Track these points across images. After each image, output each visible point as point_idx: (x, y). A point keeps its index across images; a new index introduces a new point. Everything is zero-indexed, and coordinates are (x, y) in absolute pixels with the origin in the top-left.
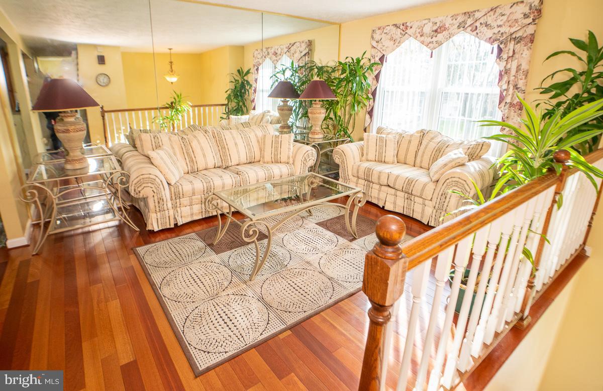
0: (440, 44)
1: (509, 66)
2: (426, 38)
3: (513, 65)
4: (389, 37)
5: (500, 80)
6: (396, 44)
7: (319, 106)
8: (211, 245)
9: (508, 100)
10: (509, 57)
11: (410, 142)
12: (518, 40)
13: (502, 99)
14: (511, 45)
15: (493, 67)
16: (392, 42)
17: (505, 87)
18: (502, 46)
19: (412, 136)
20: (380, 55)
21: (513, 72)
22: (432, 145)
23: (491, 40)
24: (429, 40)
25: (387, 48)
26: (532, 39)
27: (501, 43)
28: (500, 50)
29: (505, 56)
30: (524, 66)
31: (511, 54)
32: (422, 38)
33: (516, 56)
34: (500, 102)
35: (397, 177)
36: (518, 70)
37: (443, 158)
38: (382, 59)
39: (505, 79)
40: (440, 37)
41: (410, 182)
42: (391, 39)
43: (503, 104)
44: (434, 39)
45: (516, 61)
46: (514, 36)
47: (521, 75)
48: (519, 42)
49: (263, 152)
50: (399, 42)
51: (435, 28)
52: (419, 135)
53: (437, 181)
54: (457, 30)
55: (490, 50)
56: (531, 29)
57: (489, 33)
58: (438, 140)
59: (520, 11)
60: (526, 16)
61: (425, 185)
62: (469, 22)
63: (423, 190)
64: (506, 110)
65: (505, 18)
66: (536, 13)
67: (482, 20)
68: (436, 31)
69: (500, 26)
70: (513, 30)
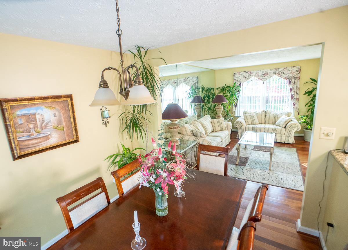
0: (266, 79)
1: (293, 87)
2: (260, 77)
3: (295, 86)
4: (243, 76)
5: (291, 91)
6: (247, 79)
7: (221, 105)
8: (236, 165)
9: (295, 97)
10: (293, 84)
11: (261, 115)
12: (296, 79)
13: (292, 97)
14: (293, 80)
15: (289, 87)
16: (244, 78)
17: (293, 93)
18: (290, 80)
19: (261, 113)
20: (239, 83)
21: (295, 89)
22: (272, 116)
23: (286, 78)
24: (262, 78)
25: (242, 80)
26: (299, 78)
27: (290, 79)
28: (290, 82)
29: (292, 83)
30: (298, 87)
31: (294, 83)
32: (259, 77)
33: (296, 83)
34: (292, 99)
35: (269, 128)
36: (297, 88)
38: (240, 85)
39: (293, 91)
40: (266, 77)
42: (244, 77)
43: (293, 99)
44: (264, 77)
45: (296, 85)
46: (294, 77)
47: (298, 89)
49: (214, 127)
50: (248, 78)
51: (263, 73)
52: (264, 112)
53: (285, 127)
54: (273, 75)
55: (286, 82)
56: (299, 75)
57: (285, 76)
58: (273, 113)
59: (295, 69)
60: (297, 71)
61: (281, 129)
62: (277, 72)
63: (281, 131)
64: (295, 101)
65: (290, 71)
66: (299, 70)
67: (282, 72)
68: (264, 75)
69: (288, 74)
70: (293, 75)
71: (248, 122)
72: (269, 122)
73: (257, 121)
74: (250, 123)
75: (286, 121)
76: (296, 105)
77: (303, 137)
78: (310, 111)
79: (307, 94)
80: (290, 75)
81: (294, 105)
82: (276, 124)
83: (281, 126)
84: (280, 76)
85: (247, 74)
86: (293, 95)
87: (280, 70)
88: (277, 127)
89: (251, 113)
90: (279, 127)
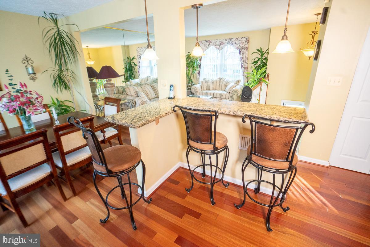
0: (222, 48)
1: (243, 56)
3: (244, 56)
5: (241, 61)
9: (244, 66)
11: (216, 82)
12: (245, 48)
13: (242, 66)
14: (243, 50)
15: (239, 56)
17: (242, 62)
18: (240, 50)
19: (217, 80)
21: (244, 58)
22: (224, 82)
23: (237, 48)
24: (218, 47)
25: (203, 49)
26: (248, 48)
28: (240, 52)
29: (241, 53)
30: (247, 56)
31: (243, 53)
32: (216, 46)
33: (245, 53)
35: (217, 93)
37: (228, 86)
39: (242, 60)
40: (222, 46)
41: (221, 94)
42: (205, 46)
43: (242, 68)
44: (220, 47)
46: (243, 47)
47: (246, 59)
48: (245, 49)
50: (208, 47)
51: (220, 43)
52: (219, 79)
53: (229, 93)
54: (227, 44)
55: (237, 51)
56: (247, 46)
57: (237, 46)
58: (225, 80)
59: (244, 40)
60: (246, 42)
61: (226, 95)
62: (231, 42)
63: (226, 96)
65: (240, 42)
66: (248, 41)
67: (234, 42)
68: (220, 44)
69: (239, 44)
70: (243, 45)
71: (203, 88)
72: (221, 88)
73: (211, 87)
74: (205, 89)
75: (231, 87)
76: (245, 74)
79: (255, 63)
80: (240, 45)
81: (243, 73)
82: (225, 90)
84: (232, 45)
85: (207, 43)
86: (243, 64)
87: (233, 40)
88: (223, 92)
90: (225, 93)
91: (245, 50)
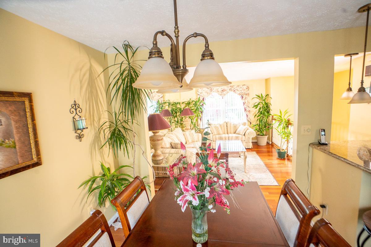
0: (225, 95)
3: (246, 101)
4: (205, 91)
5: (244, 105)
7: (188, 118)
9: (247, 110)
12: (246, 94)
13: (245, 110)
14: (245, 96)
15: (241, 101)
16: (207, 94)
17: (246, 106)
18: (243, 96)
19: (223, 124)
21: (247, 102)
23: (240, 94)
24: (221, 93)
25: (205, 95)
26: (248, 94)
28: (242, 97)
29: (244, 98)
32: (218, 93)
33: (247, 98)
35: (232, 137)
36: (248, 102)
38: (203, 99)
40: (224, 93)
49: (186, 139)
50: (210, 94)
51: (222, 90)
52: (226, 123)
53: (244, 135)
54: (229, 91)
55: (239, 97)
56: (248, 92)
57: (239, 92)
58: (233, 123)
59: (245, 87)
60: (247, 89)
61: (242, 137)
62: (233, 89)
64: (248, 113)
65: (242, 89)
66: (248, 88)
67: (236, 89)
68: (223, 91)
69: (241, 91)
70: (244, 92)
71: (214, 133)
72: (230, 131)
73: (221, 132)
74: (216, 133)
75: (245, 130)
76: (249, 117)
77: (257, 142)
78: (258, 120)
79: (255, 107)
80: (242, 91)
81: (247, 116)
82: (237, 132)
83: (241, 134)
84: (234, 92)
85: (209, 90)
86: (246, 108)
87: (234, 87)
88: (238, 135)
89: (215, 125)
90: (239, 135)
91: (247, 96)
